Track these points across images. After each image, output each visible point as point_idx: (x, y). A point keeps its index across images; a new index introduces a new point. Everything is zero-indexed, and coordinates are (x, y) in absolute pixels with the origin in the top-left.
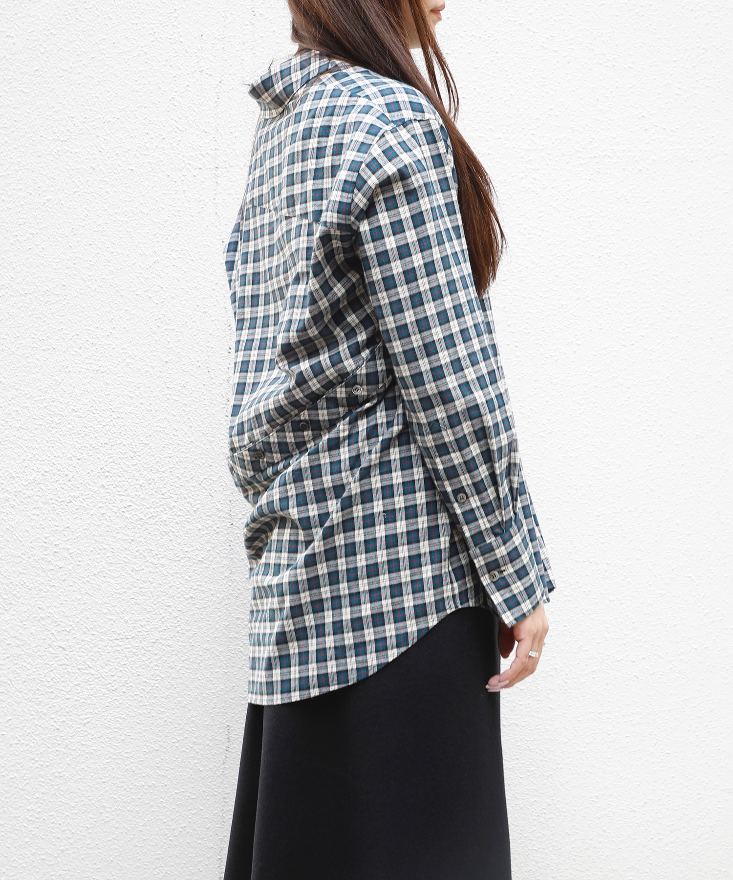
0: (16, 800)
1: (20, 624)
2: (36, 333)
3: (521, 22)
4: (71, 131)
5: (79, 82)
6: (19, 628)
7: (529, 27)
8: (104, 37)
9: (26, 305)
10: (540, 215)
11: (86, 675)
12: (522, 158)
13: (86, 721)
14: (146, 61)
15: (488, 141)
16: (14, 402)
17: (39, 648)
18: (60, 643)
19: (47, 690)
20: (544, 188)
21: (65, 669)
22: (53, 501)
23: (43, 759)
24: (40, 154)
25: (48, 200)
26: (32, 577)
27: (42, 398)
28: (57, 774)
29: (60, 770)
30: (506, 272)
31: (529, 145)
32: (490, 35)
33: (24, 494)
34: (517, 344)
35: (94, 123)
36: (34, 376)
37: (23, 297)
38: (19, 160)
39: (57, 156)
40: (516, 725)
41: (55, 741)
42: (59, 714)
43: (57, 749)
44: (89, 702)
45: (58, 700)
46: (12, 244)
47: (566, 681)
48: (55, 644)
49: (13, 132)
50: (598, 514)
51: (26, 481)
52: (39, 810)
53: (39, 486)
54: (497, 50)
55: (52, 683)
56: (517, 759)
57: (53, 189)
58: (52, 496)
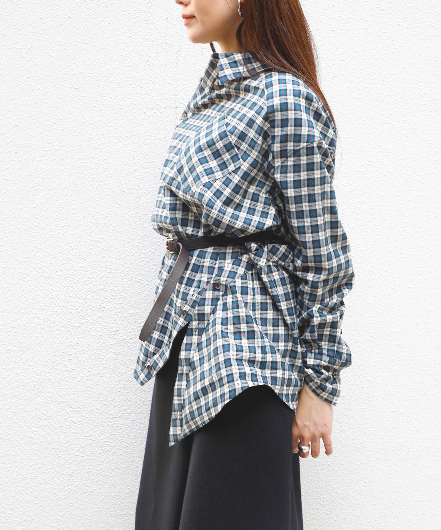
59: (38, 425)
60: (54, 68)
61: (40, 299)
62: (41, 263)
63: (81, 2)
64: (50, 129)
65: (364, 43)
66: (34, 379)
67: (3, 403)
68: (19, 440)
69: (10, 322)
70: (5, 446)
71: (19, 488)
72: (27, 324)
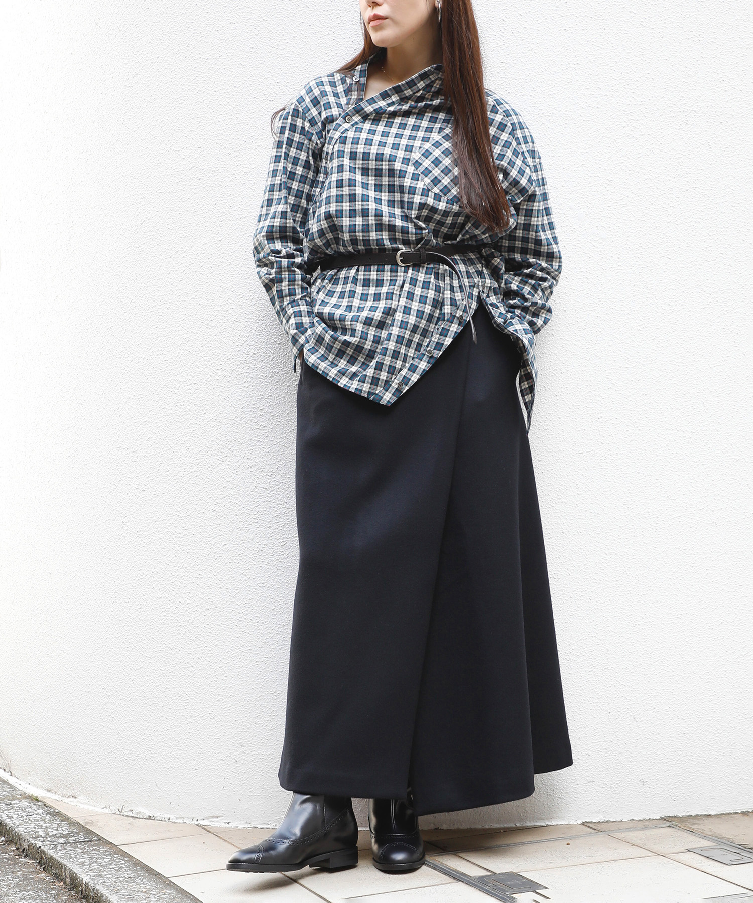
0: (230, 606)
1: (233, 471)
2: (248, 248)
3: (624, 6)
4: (277, 93)
5: (283, 56)
6: (232, 474)
7: (630, 10)
8: (303, 21)
9: (241, 227)
10: (638, 156)
11: (283, 509)
12: (624, 111)
13: (282, 544)
14: (334, 38)
15: (597, 97)
16: (231, 302)
17: (248, 488)
18: (263, 485)
19: (253, 521)
20: (642, 135)
21: (267, 504)
22: (259, 376)
23: (250, 574)
24: (253, 111)
25: (259, 146)
26: (242, 435)
27: (252, 297)
28: (261, 585)
29: (262, 582)
30: (611, 200)
31: (630, 101)
32: (599, 15)
33: (237, 372)
34: (619, 257)
35: (294, 87)
36: (246, 281)
37: (239, 221)
38: (237, 116)
39: (266, 113)
40: (616, 554)
41: (259, 560)
42: (262, 539)
43: (261, 565)
44: (285, 529)
45: (261, 529)
46: (231, 181)
47: (657, 522)
48: (260, 485)
49: (233, 95)
50: (685, 393)
51: (239, 361)
52: (247, 612)
53: (249, 365)
54: (605, 27)
55: (257, 516)
56: (617, 581)
57: (262, 138)
58: (258, 373)
59: (223, 496)
60: (245, 79)
61: (225, 348)
62: (228, 306)
63: (277, 3)
64: (240, 149)
65: (602, 44)
66: (218, 442)
67: (182, 475)
68: (200, 515)
69: (190, 378)
70: (183, 525)
71: (200, 573)
72: (211, 378)
